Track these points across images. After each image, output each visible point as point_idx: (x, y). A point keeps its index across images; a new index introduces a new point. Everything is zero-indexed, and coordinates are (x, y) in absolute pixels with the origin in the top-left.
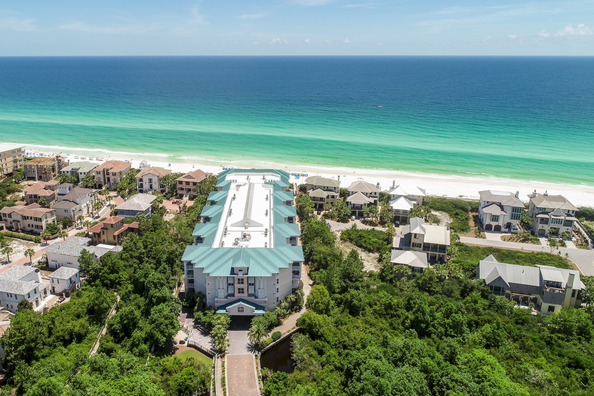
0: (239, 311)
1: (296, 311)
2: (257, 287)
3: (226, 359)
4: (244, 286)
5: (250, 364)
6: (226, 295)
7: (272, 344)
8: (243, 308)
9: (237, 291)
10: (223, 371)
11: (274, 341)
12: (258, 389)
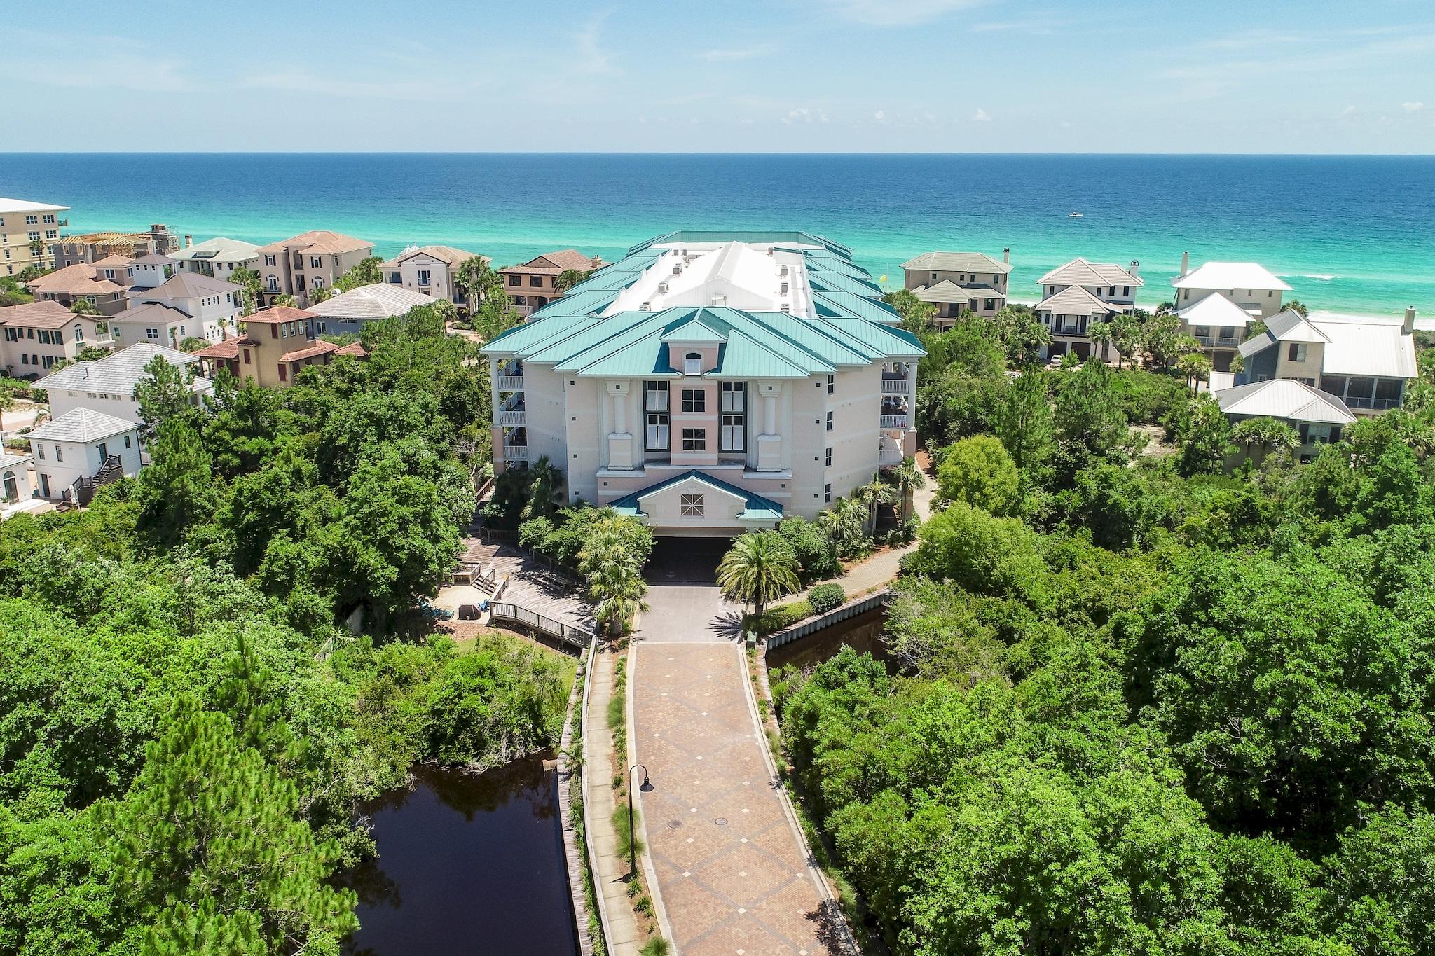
0: (686, 511)
1: (893, 544)
2: (754, 430)
3: (631, 653)
4: (707, 420)
5: (727, 666)
6: (639, 457)
7: (810, 620)
8: (699, 499)
9: (678, 439)
10: (620, 684)
11: (817, 612)
12: (758, 735)
